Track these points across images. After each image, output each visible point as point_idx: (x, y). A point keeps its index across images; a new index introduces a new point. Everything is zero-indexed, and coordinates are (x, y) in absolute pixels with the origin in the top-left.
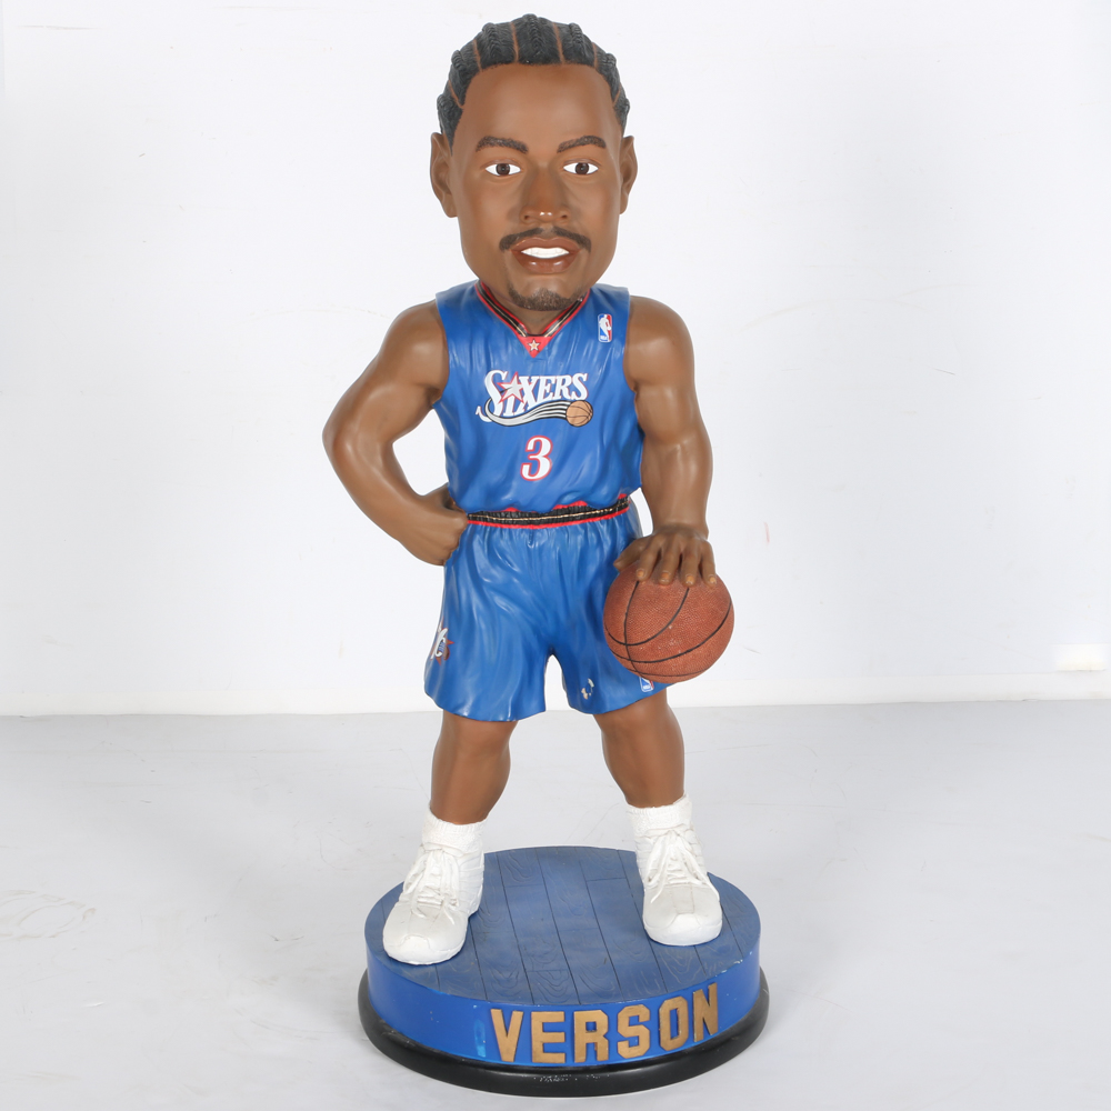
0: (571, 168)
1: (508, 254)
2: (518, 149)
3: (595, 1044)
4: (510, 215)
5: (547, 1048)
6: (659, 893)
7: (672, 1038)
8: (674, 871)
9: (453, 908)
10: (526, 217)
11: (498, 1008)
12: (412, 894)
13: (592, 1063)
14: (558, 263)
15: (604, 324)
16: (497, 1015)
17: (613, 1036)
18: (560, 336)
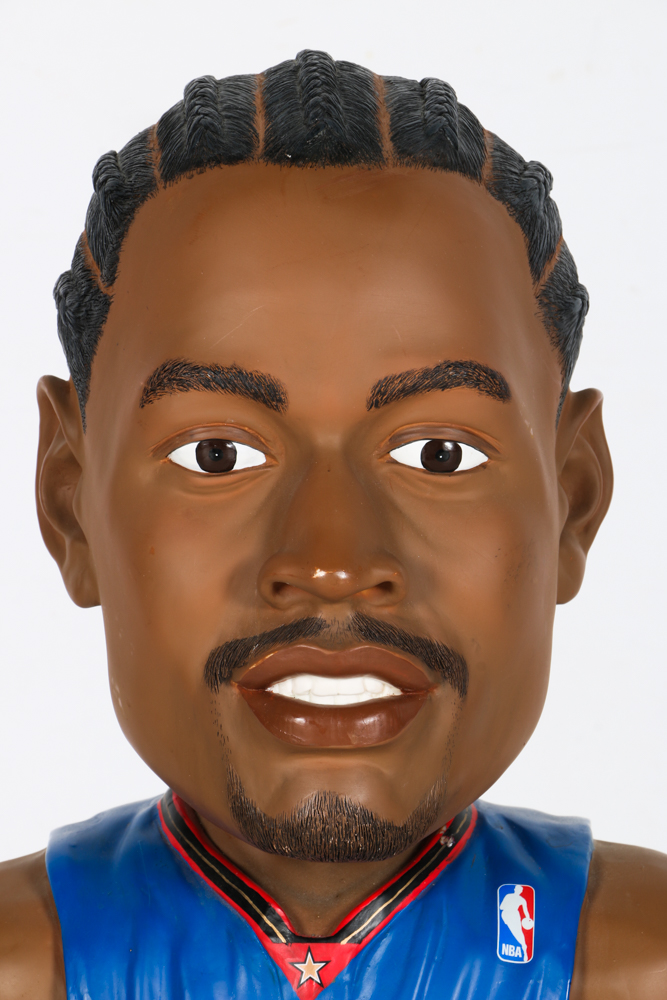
0: (410, 455)
1: (229, 696)
2: (256, 396)
4: (234, 585)
10: (279, 587)
14: (369, 720)
15: (514, 911)
18: (386, 942)
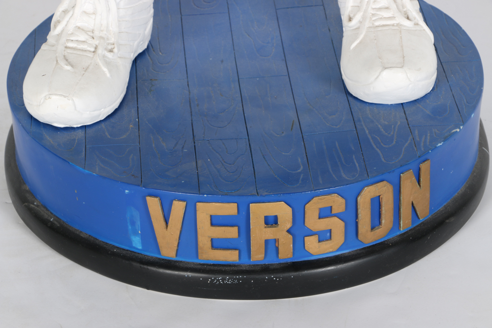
3: (276, 241)
5: (216, 244)
6: (361, 37)
7: (373, 228)
8: (380, 9)
9: (110, 55)
11: (155, 196)
12: (59, 35)
13: (272, 260)
16: (153, 204)
17: (298, 231)
